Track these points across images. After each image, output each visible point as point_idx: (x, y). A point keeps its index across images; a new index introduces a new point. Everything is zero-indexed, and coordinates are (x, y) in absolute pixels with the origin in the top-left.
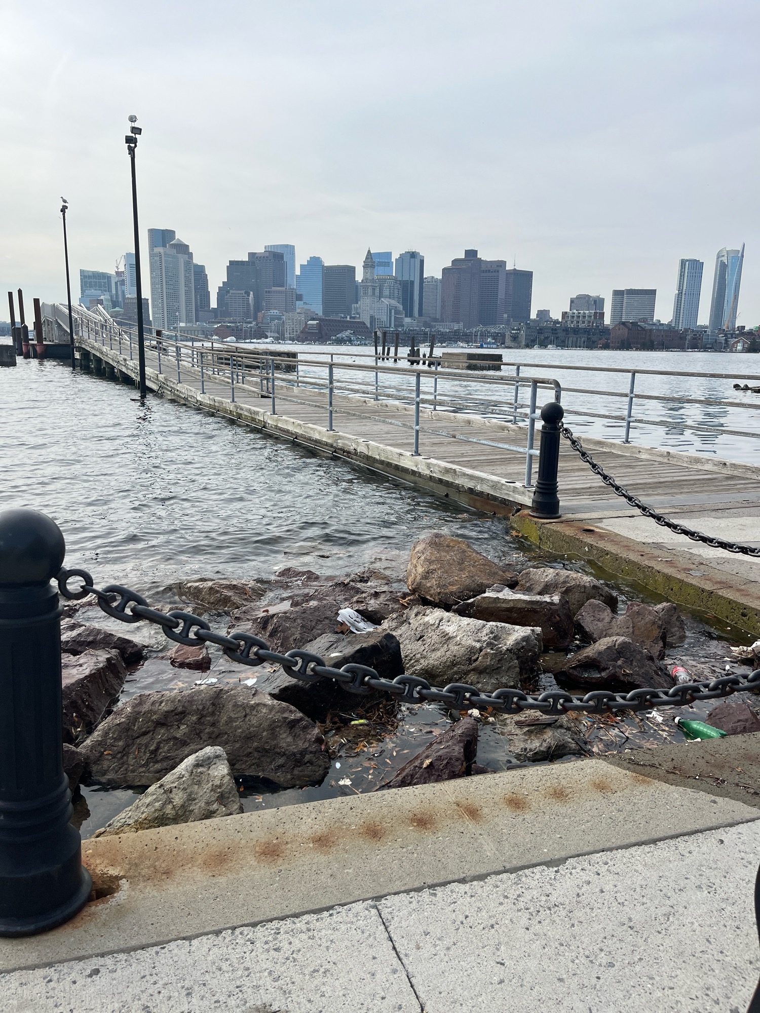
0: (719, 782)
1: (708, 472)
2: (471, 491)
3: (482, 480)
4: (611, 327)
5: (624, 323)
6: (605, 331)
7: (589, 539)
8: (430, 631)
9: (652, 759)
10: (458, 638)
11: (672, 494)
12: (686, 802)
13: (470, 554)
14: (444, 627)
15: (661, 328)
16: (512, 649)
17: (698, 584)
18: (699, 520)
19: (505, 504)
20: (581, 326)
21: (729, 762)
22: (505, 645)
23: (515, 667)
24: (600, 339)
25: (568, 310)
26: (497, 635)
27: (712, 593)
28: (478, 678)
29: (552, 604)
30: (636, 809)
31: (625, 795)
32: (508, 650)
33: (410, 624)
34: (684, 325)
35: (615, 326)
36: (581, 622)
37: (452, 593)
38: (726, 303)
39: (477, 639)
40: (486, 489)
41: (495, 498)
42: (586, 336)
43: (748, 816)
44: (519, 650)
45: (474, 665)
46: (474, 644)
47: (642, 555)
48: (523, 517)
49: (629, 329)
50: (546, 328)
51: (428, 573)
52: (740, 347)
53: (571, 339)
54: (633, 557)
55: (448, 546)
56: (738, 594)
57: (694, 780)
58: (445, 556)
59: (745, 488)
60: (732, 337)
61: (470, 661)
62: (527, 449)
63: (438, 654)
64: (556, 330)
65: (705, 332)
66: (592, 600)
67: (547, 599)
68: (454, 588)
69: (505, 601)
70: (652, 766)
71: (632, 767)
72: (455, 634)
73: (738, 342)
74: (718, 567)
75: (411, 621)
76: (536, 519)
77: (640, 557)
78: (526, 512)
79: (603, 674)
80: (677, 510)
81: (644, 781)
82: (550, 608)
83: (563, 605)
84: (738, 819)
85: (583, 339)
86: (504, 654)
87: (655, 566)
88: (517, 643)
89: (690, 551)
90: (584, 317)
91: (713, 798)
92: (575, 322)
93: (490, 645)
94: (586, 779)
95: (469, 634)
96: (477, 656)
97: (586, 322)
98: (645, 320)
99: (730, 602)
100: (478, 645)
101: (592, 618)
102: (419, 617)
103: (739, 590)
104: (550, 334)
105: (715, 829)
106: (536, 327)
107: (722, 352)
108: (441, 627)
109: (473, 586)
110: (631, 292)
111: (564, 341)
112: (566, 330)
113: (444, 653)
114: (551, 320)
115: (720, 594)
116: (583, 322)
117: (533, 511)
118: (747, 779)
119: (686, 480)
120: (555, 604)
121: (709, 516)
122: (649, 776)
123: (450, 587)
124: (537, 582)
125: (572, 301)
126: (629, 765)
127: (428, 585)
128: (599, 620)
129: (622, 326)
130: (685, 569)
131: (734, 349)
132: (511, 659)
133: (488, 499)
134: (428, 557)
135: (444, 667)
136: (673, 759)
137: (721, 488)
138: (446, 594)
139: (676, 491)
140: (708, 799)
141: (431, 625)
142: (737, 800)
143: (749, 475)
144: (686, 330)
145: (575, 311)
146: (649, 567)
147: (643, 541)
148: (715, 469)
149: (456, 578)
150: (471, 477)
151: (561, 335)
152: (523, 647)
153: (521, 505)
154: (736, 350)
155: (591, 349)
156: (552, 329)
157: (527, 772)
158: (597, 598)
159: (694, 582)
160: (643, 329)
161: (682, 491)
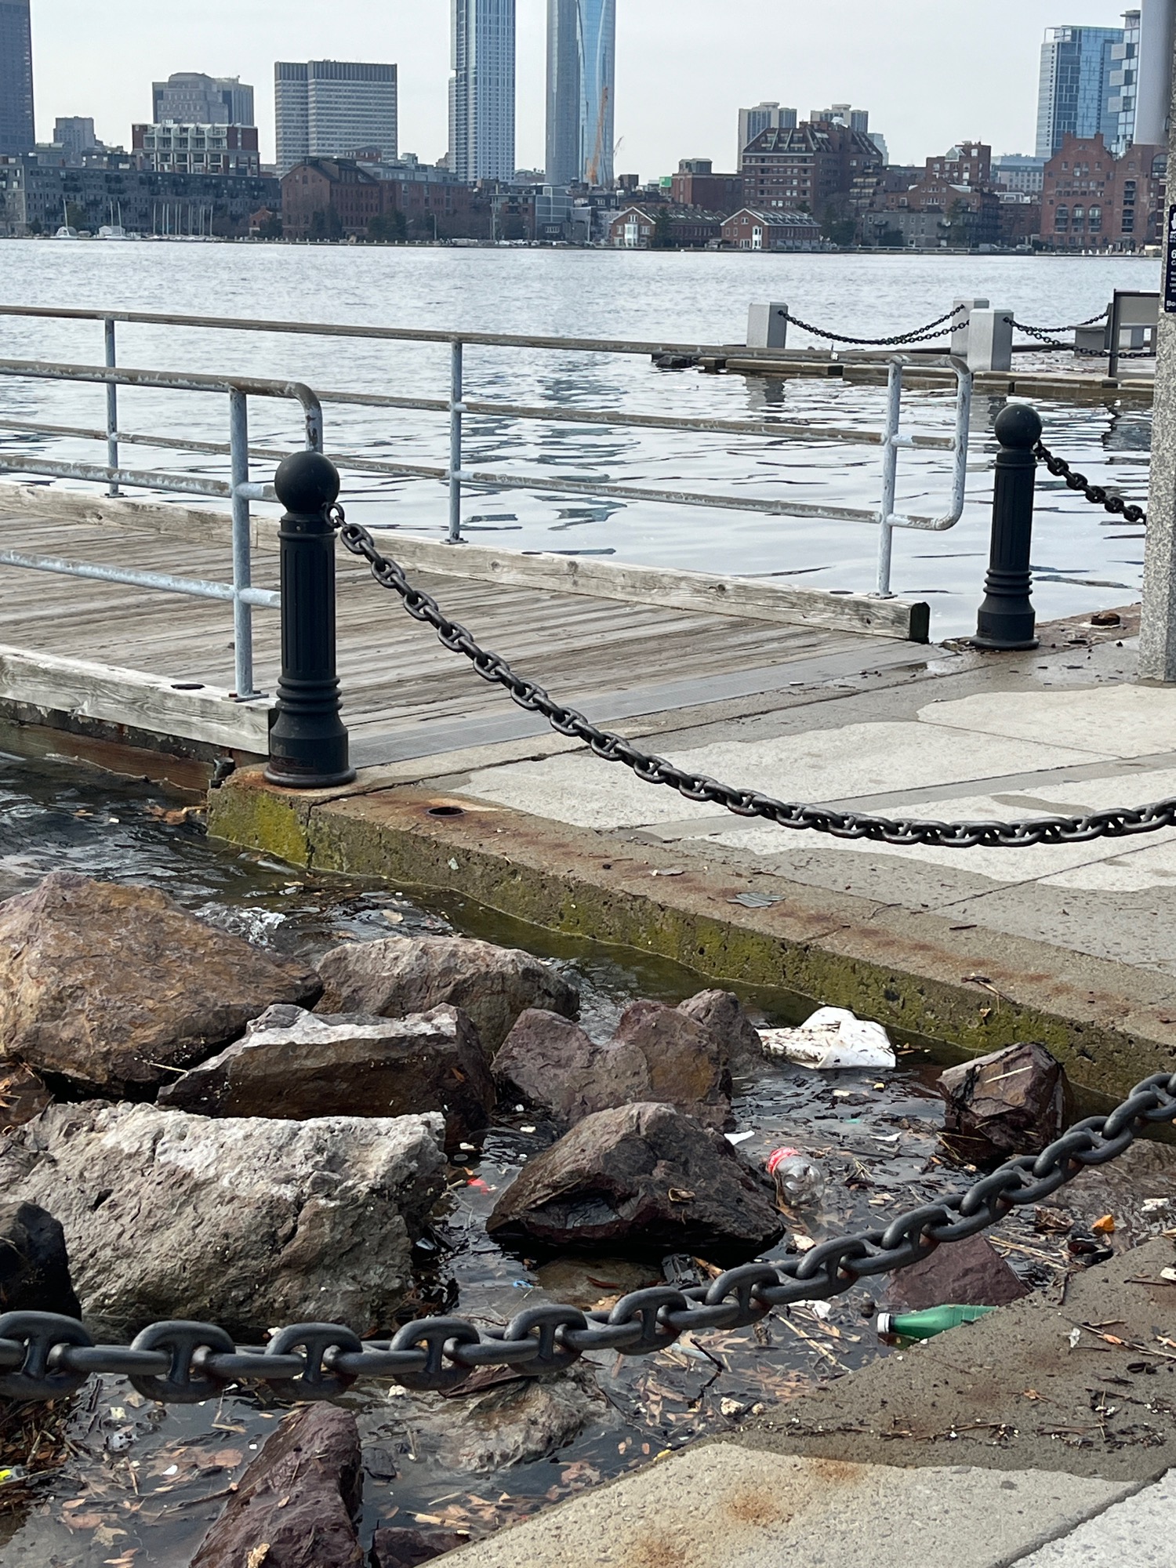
0: (1003, 1434)
1: (683, 612)
2: (61, 719)
3: (96, 685)
4: (279, 174)
5: (316, 163)
6: (263, 185)
7: (455, 837)
8: (127, 1173)
9: (838, 1412)
10: (225, 1182)
11: (619, 683)
12: (951, 1503)
13: (176, 924)
14: (171, 1156)
15: (420, 177)
16: (383, 1187)
17: (768, 931)
18: (706, 750)
19: (177, 752)
20: (193, 168)
21: (1003, 1381)
22: (364, 1177)
23: (399, 1235)
24: (254, 210)
25: (149, 120)
26: (335, 1155)
27: (807, 948)
28: (302, 1287)
29: (439, 1038)
30: (853, 1547)
31: (815, 1519)
32: (373, 1191)
33: (54, 1162)
34: (480, 171)
35: (293, 171)
36: (513, 1075)
37: (144, 1051)
38: (583, 109)
39: (282, 1174)
40: (112, 711)
41: (144, 737)
42: (210, 198)
43: (1091, 1502)
44: (401, 1186)
45: (286, 1251)
46: (278, 1190)
47: (607, 867)
48: (248, 790)
49: (333, 181)
50: (87, 173)
51: (59, 998)
52: (630, 236)
53: (166, 210)
54: (587, 873)
55: (106, 910)
56: (868, 943)
57: (948, 1444)
58: (104, 943)
59: (786, 652)
60: (608, 207)
61: (273, 1241)
62: (233, 588)
63: (170, 1237)
64: (118, 180)
65: (539, 190)
66: (531, 1012)
67: (416, 1025)
68: (149, 1035)
69: (312, 1049)
70: (846, 1430)
71: (802, 1443)
72: (211, 1172)
73: (624, 220)
74: (800, 876)
75: (57, 1155)
76: (289, 793)
77: (603, 872)
78: (254, 772)
79: (626, 1212)
80: (645, 729)
81: (842, 1473)
82: (438, 1052)
83: (465, 1038)
84: (1072, 1514)
85: (202, 209)
86: (365, 1205)
87: (648, 893)
88: (397, 1168)
89: (718, 839)
90: (199, 141)
91: (1004, 1476)
92: (173, 158)
93: (322, 1185)
94: (710, 1501)
95: (256, 1163)
96: (290, 1223)
97: (207, 158)
98: (373, 155)
99: (854, 967)
100: (288, 1192)
101: (540, 1062)
102: (81, 1138)
103: (867, 933)
104: (104, 193)
105: (1033, 1551)
106: (56, 170)
107: (588, 247)
108: (163, 1159)
109: (203, 1019)
110: (328, 70)
111: (145, 216)
112: (149, 180)
113: (188, 1233)
114: (102, 151)
115: (828, 948)
116: (199, 158)
117: (276, 769)
118: (1055, 1412)
119: (638, 640)
120: (446, 1039)
121: (727, 739)
122: (845, 1457)
123: (139, 1032)
124: (371, 981)
125: (159, 93)
126: (795, 1441)
127: (66, 1034)
128: (558, 1064)
129: (311, 172)
130: (725, 893)
131: (617, 240)
132: (385, 1213)
133: (122, 740)
134: (50, 952)
135: (196, 1274)
136: (884, 1403)
137: (729, 654)
138: (127, 1053)
139: (624, 673)
140: (993, 1481)
141: (130, 1156)
142: (1054, 1469)
143: (782, 613)
144: (489, 185)
145: (170, 124)
146: (635, 898)
147: (596, 826)
148: (698, 602)
149: (150, 1003)
150: (59, 679)
151: (137, 195)
152: (411, 1176)
153: (231, 752)
154: (622, 242)
155: (231, 239)
156: (108, 179)
157: (561, 1518)
158: (537, 1002)
159: (756, 924)
160: (372, 180)
161: (639, 671)
